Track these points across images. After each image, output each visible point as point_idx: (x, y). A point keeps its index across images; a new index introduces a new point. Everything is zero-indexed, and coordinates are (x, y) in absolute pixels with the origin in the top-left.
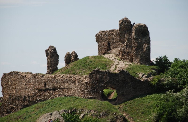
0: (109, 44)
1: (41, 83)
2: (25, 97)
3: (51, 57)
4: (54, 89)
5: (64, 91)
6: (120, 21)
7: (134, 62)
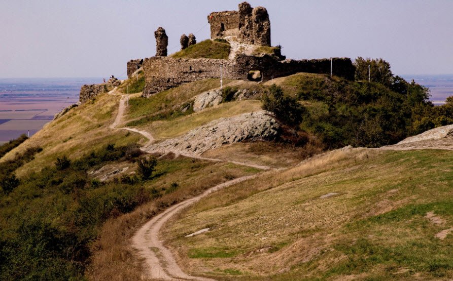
0: (222, 25)
1: (187, 67)
2: (169, 79)
3: (161, 39)
4: (200, 72)
5: (211, 73)
6: (239, 5)
7: (255, 43)
